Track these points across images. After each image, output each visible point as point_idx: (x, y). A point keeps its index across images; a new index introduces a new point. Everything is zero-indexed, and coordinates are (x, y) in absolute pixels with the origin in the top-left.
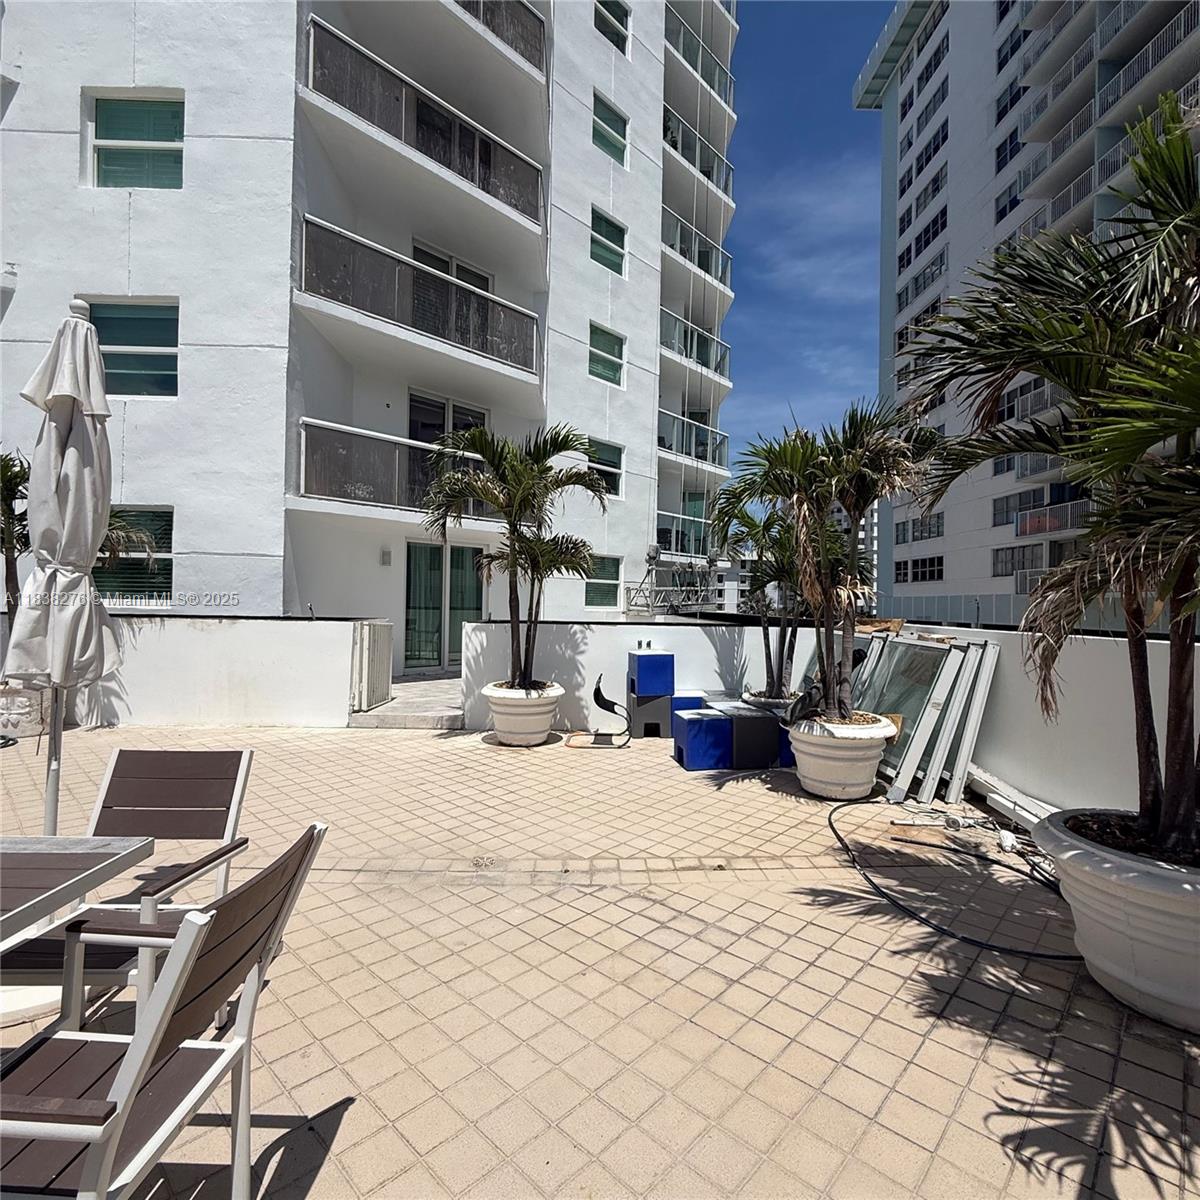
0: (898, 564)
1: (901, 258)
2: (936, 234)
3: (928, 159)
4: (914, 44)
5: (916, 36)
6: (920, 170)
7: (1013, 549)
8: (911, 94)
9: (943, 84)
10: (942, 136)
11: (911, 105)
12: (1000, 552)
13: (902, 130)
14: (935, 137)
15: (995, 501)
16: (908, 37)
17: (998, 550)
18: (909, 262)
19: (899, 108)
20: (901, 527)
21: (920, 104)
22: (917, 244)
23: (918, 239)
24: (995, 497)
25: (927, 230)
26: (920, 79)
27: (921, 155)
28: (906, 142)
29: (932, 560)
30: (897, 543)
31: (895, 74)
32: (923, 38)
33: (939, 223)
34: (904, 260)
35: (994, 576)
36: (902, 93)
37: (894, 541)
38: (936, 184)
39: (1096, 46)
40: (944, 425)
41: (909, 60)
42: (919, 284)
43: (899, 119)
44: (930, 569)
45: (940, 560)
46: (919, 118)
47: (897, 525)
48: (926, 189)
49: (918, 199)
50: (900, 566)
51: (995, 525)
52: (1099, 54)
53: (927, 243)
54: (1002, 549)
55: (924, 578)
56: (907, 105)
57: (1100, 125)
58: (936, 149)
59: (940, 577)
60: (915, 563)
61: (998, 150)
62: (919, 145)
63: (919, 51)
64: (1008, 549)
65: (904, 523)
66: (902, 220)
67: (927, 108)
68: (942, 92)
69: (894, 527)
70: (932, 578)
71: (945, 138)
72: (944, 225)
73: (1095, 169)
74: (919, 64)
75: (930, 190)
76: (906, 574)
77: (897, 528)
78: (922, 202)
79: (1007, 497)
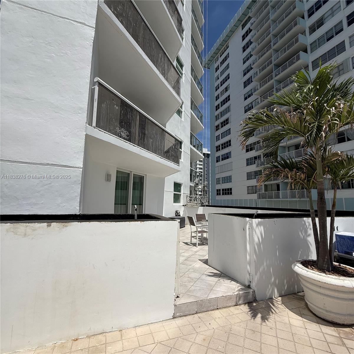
0: (217, 190)
1: (216, 107)
2: (227, 102)
3: (224, 83)
4: (219, 54)
5: (220, 52)
6: (221, 85)
7: (253, 186)
8: (218, 66)
9: (228, 65)
10: (228, 77)
11: (218, 69)
12: (249, 187)
13: (216, 75)
14: (226, 77)
15: (247, 173)
16: (217, 52)
17: (248, 187)
18: (219, 108)
19: (215, 69)
20: (218, 180)
21: (221, 69)
22: (221, 103)
23: (221, 102)
24: (247, 172)
25: (224, 100)
26: (221, 63)
27: (222, 81)
28: (217, 78)
29: (228, 189)
30: (217, 184)
31: (213, 61)
32: (221, 53)
33: (228, 99)
34: (217, 108)
35: (248, 194)
36: (216, 66)
37: (216, 183)
38: (226, 89)
39: (273, 61)
40: (231, 152)
41: (218, 58)
42: (222, 114)
43: (215, 72)
44: (228, 192)
45: (231, 189)
46: (221, 73)
47: (217, 179)
48: (223, 90)
49: (221, 92)
50: (218, 191)
51: (247, 180)
52: (274, 63)
53: (224, 104)
54: (250, 186)
55: (226, 194)
56: (217, 69)
57: (275, 79)
58: (226, 81)
59: (231, 194)
60: (223, 190)
61: (244, 83)
62: (221, 79)
63: (221, 56)
64: (252, 186)
65: (219, 178)
66: (216, 97)
67: (223, 70)
68: (228, 67)
69: (216, 179)
70: (228, 194)
71: (229, 78)
72: (229, 100)
73: (274, 89)
74: (221, 59)
75: (225, 90)
76: (220, 193)
77: (217, 180)
78: (222, 93)
79: (251, 172)
